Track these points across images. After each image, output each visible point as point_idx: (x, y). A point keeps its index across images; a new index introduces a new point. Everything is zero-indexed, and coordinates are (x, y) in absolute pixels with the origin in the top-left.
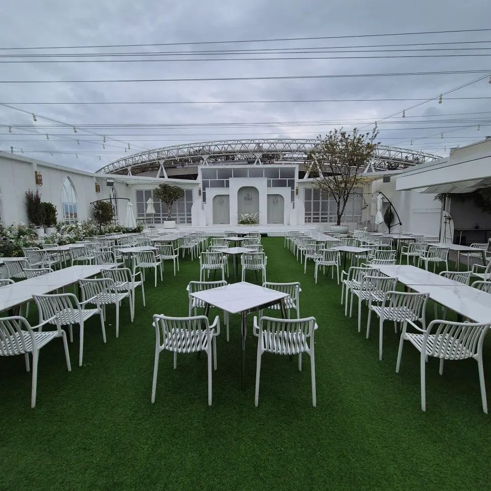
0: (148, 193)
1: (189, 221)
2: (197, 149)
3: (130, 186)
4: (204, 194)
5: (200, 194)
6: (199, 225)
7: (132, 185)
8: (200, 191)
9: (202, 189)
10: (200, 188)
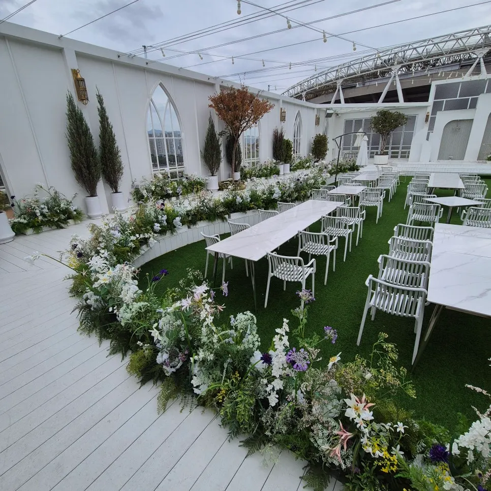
0: (359, 122)
1: (405, 156)
2: (386, 58)
3: (340, 115)
4: (433, 120)
5: (427, 120)
6: (419, 161)
7: (342, 114)
8: (427, 116)
9: (430, 114)
10: (428, 113)
